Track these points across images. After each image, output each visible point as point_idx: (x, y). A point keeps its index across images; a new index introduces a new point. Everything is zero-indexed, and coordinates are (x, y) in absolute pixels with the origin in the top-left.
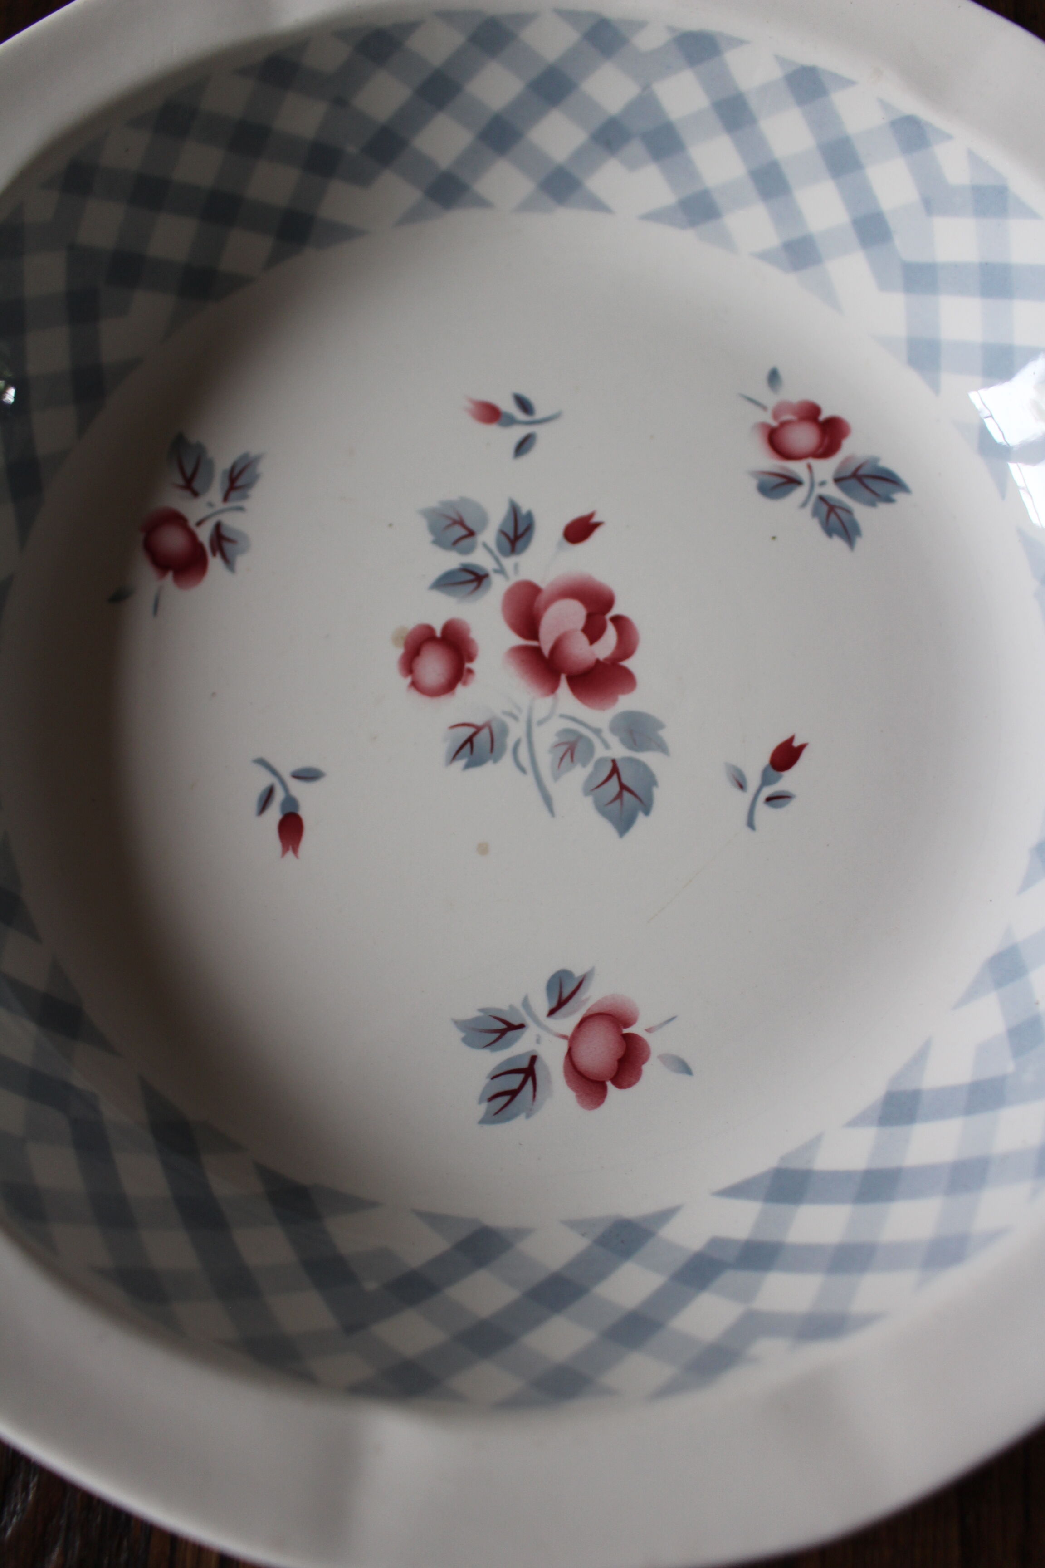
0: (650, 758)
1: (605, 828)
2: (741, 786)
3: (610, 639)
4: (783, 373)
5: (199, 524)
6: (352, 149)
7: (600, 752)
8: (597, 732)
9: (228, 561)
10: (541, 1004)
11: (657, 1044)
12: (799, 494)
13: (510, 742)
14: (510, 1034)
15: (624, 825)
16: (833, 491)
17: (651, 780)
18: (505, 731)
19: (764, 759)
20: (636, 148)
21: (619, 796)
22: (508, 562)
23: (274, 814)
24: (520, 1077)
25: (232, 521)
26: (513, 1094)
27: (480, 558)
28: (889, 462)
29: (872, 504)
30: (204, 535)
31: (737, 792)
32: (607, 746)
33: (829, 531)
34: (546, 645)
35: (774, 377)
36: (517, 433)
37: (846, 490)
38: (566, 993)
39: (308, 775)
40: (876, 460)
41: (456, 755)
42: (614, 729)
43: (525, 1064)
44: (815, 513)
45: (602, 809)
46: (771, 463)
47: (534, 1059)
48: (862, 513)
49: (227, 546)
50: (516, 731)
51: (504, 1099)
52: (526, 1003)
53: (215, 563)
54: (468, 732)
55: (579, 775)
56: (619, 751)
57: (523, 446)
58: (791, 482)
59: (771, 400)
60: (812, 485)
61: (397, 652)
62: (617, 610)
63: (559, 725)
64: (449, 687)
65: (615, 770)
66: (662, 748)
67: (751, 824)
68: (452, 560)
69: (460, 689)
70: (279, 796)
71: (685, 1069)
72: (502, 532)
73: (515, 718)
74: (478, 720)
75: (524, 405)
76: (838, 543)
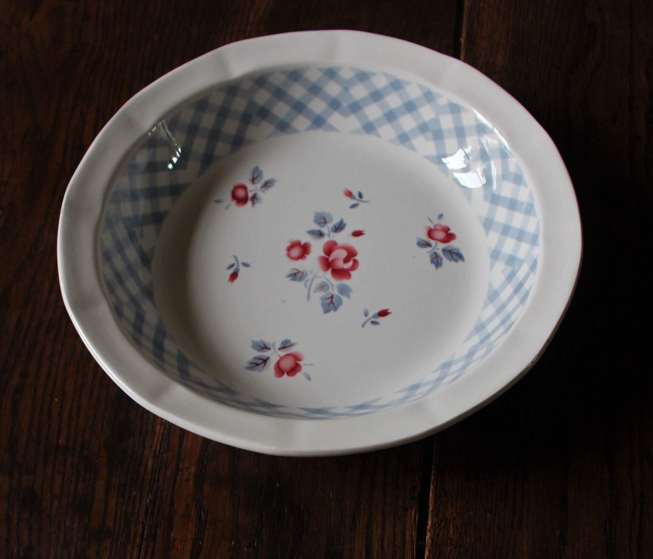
0: (344, 299)
1: (321, 310)
2: (366, 315)
3: (350, 264)
4: (445, 216)
5: (251, 191)
6: (345, 105)
7: (330, 291)
8: (332, 286)
9: (253, 204)
10: (278, 345)
11: (304, 369)
12: (429, 249)
13: (306, 279)
14: (265, 350)
15: (326, 311)
16: (440, 253)
17: (340, 303)
18: (307, 275)
19: (377, 311)
20: (430, 134)
21: (329, 304)
22: (332, 234)
23: (231, 271)
24: (261, 361)
25: (260, 194)
26: (257, 365)
27: (325, 230)
28: (462, 252)
29: (450, 260)
30: (250, 195)
31: (363, 316)
32: (333, 290)
33: (432, 262)
34: (331, 258)
35: (441, 216)
36: (354, 202)
37: (444, 254)
38: (286, 346)
39: (246, 265)
40: (459, 249)
41: (290, 276)
42: (338, 287)
43: (265, 358)
44: (431, 256)
45: (323, 305)
46: (425, 237)
47: (268, 358)
48: (445, 261)
49: (255, 201)
50: (310, 276)
51: (254, 365)
52: (274, 344)
53: (249, 203)
54: (296, 271)
55: (321, 294)
56: (336, 292)
57: (354, 206)
58: (428, 245)
59: (436, 221)
60: (434, 248)
61: (287, 244)
62: (356, 258)
63: (323, 279)
64: (297, 259)
65: (332, 297)
66: (349, 297)
67: (363, 326)
68: (317, 227)
69: (300, 261)
70: (235, 267)
71: (309, 379)
72: (335, 226)
73: (311, 273)
74: (301, 270)
75: (360, 195)
76: (433, 266)
